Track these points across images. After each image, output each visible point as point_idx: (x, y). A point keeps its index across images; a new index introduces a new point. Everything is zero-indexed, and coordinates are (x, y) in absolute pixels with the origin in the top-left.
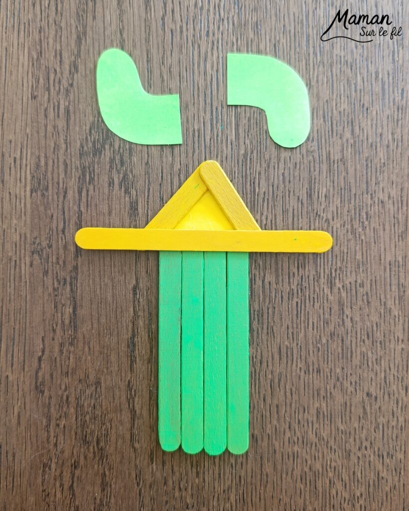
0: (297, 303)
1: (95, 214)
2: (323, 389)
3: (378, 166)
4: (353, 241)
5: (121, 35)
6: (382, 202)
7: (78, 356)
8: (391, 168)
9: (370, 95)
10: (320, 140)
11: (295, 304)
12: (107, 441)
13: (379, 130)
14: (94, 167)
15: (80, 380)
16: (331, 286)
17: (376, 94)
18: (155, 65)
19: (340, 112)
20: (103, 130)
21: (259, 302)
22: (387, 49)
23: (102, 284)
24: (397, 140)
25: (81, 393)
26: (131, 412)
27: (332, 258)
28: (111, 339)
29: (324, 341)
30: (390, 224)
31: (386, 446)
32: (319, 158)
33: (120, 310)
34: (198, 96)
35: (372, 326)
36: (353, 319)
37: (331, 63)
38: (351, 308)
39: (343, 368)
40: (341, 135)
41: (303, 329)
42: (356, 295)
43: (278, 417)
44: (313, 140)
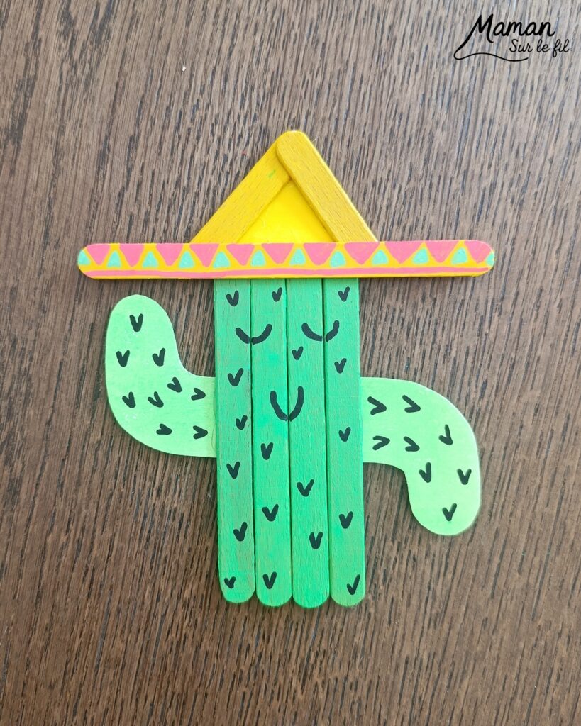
0: (244, 694)
5: (50, 207)
6: (414, 559)
11: (240, 696)
17: (441, 382)
21: (184, 681)
22: (473, 311)
37: (377, 317)
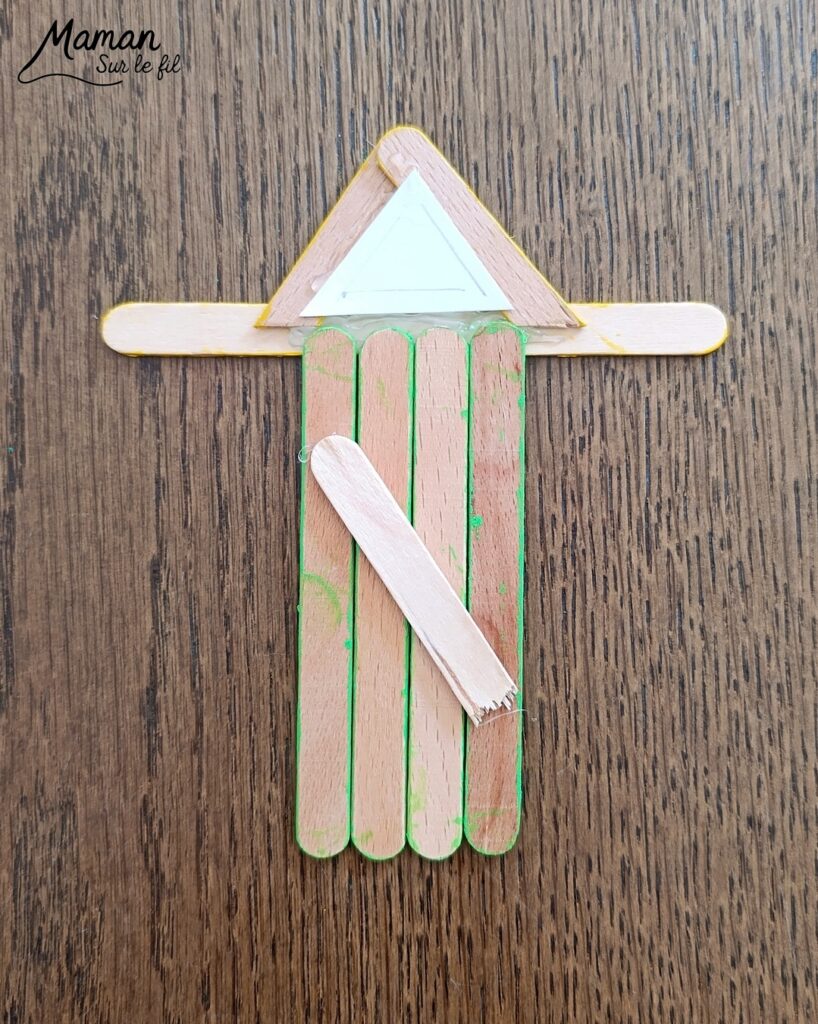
1: (55, 383)
2: (637, 809)
3: (760, 243)
4: (700, 433)
7: (16, 738)
8: (793, 247)
9: (735, 70)
10: (610, 186)
12: (93, 952)
13: (759, 156)
14: (51, 267)
15: (23, 800)
16: (649, 548)
18: (198, 14)
19: (659, 114)
20: (72, 174)
23: (75, 555)
24: (805, 178)
25: (25, 832)
26: (152, 877)
27: (649, 476)
28: (99, 695)
29: (635, 686)
30: (792, 388)
31: (802, 954)
32: (610, 228)
33: (120, 620)
34: (307, 85)
35: (757, 648)
36: (707, 630)
38: (701, 601)
39: (685, 756)
40: (663, 169)
41: (579, 657)
42: (713, 568)
43: (524, 884)
44: (593, 185)
